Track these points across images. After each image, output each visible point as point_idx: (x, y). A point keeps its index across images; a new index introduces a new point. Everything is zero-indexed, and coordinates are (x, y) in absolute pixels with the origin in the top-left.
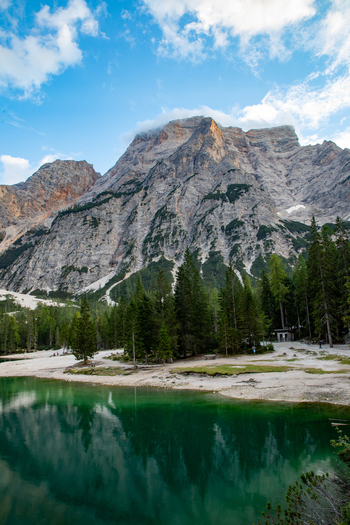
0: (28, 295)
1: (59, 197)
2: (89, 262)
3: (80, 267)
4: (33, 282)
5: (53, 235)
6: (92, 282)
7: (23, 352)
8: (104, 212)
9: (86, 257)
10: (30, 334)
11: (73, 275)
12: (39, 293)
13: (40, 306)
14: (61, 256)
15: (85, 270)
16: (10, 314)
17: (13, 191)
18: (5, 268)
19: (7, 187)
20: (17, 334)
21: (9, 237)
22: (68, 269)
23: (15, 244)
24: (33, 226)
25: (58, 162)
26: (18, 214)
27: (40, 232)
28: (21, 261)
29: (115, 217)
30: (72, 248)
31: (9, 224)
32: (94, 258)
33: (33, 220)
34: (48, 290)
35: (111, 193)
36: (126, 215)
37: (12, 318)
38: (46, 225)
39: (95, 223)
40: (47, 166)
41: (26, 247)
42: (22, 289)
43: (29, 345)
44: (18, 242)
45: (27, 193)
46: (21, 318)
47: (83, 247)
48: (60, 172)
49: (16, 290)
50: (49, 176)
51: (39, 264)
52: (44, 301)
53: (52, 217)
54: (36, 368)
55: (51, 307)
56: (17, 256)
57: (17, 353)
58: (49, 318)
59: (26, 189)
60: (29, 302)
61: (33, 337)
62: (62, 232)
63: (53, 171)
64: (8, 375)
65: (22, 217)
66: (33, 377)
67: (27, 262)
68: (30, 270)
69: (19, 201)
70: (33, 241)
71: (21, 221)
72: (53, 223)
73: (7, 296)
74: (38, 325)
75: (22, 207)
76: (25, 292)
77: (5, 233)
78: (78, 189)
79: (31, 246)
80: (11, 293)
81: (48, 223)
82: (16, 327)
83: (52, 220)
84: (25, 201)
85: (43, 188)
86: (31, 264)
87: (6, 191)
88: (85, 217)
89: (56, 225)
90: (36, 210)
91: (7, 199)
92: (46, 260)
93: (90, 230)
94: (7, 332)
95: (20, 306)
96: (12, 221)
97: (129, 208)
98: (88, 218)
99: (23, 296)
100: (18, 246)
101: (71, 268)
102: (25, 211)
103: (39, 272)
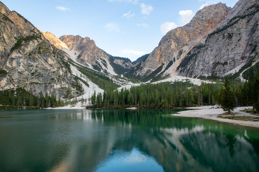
0: (196, 79)
1: (208, 27)
2: (228, 59)
3: (223, 62)
4: (198, 72)
5: (206, 47)
6: (231, 70)
7: (196, 106)
8: (235, 29)
9: (226, 56)
10: (199, 97)
11: (219, 66)
12: (202, 78)
13: (203, 84)
14: (212, 58)
15: (226, 63)
16: (189, 88)
17: (184, 29)
18: (184, 67)
19: (181, 28)
20: (192, 98)
21: (185, 51)
22: (216, 64)
23: (188, 54)
24: (196, 44)
25: (205, 8)
26: (188, 40)
27: (200, 47)
28: (192, 62)
29: (242, 30)
30: (218, 53)
31: (184, 45)
32: (231, 56)
33: (195, 41)
34: (206, 75)
35: (238, 17)
36: (250, 28)
37: (190, 90)
38: (202, 42)
39: (230, 36)
40: (200, 12)
41: (193, 55)
42: (193, 76)
43: (199, 103)
44: (189, 53)
45: (191, 28)
46: (194, 90)
47: (224, 51)
48: (207, 13)
49: (190, 77)
50: (201, 17)
51: (201, 63)
52: (204, 81)
53: (205, 38)
54: (203, 114)
55: (208, 84)
56: (189, 60)
57: (193, 106)
58: (208, 89)
59: (190, 26)
60: (197, 82)
61: (200, 99)
62: (211, 45)
63: (203, 13)
64: (190, 116)
65: (190, 41)
66: (202, 118)
67: (195, 63)
68: (196, 67)
69: (187, 33)
70: (196, 52)
71: (189, 43)
72: (206, 41)
73: (186, 80)
74: (203, 93)
75: (189, 36)
76: (195, 77)
77: (182, 50)
78: (218, 19)
79: (196, 54)
80: (188, 78)
81: (203, 42)
82: (192, 94)
83: (205, 39)
84: (190, 33)
85: (199, 24)
86: (196, 63)
87: (181, 30)
88: (224, 34)
89: (208, 42)
90: (197, 36)
91: (182, 34)
92: (204, 60)
93: (227, 41)
94: (188, 96)
95: (193, 84)
96: (185, 43)
97: (252, 23)
98: (225, 35)
99: (194, 79)
100: (189, 56)
101: (218, 63)
102: (191, 38)
103: (201, 67)
